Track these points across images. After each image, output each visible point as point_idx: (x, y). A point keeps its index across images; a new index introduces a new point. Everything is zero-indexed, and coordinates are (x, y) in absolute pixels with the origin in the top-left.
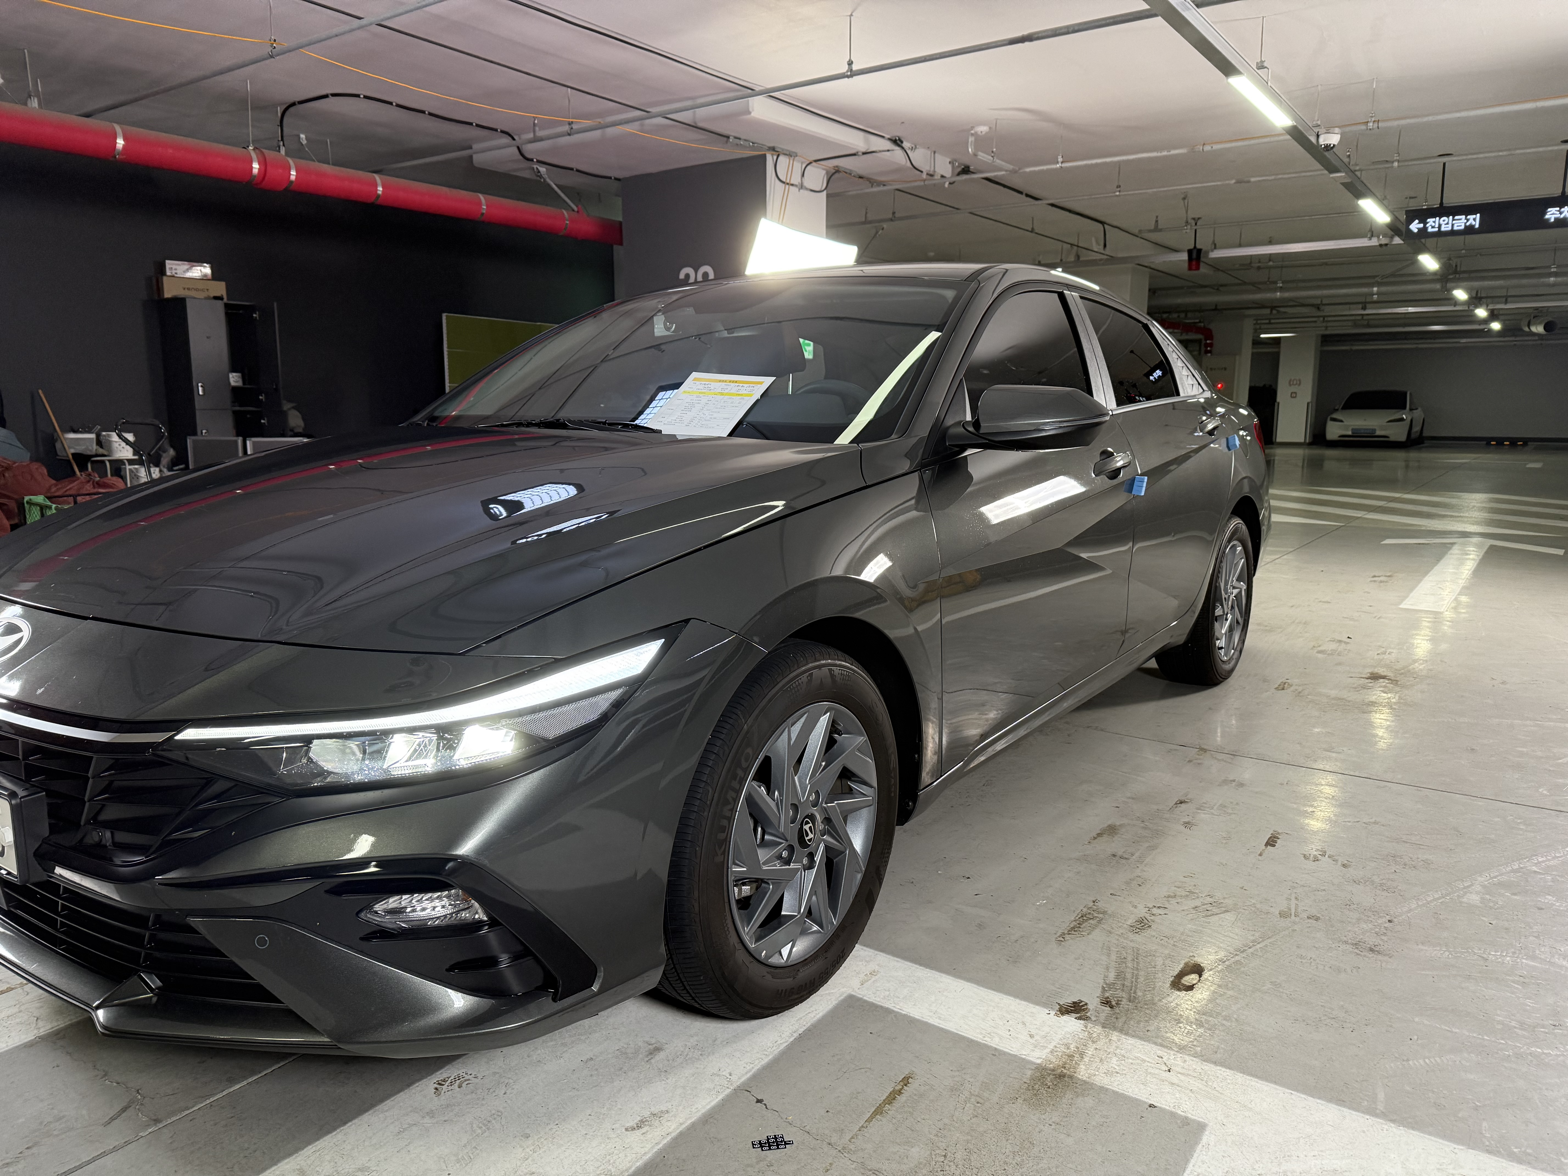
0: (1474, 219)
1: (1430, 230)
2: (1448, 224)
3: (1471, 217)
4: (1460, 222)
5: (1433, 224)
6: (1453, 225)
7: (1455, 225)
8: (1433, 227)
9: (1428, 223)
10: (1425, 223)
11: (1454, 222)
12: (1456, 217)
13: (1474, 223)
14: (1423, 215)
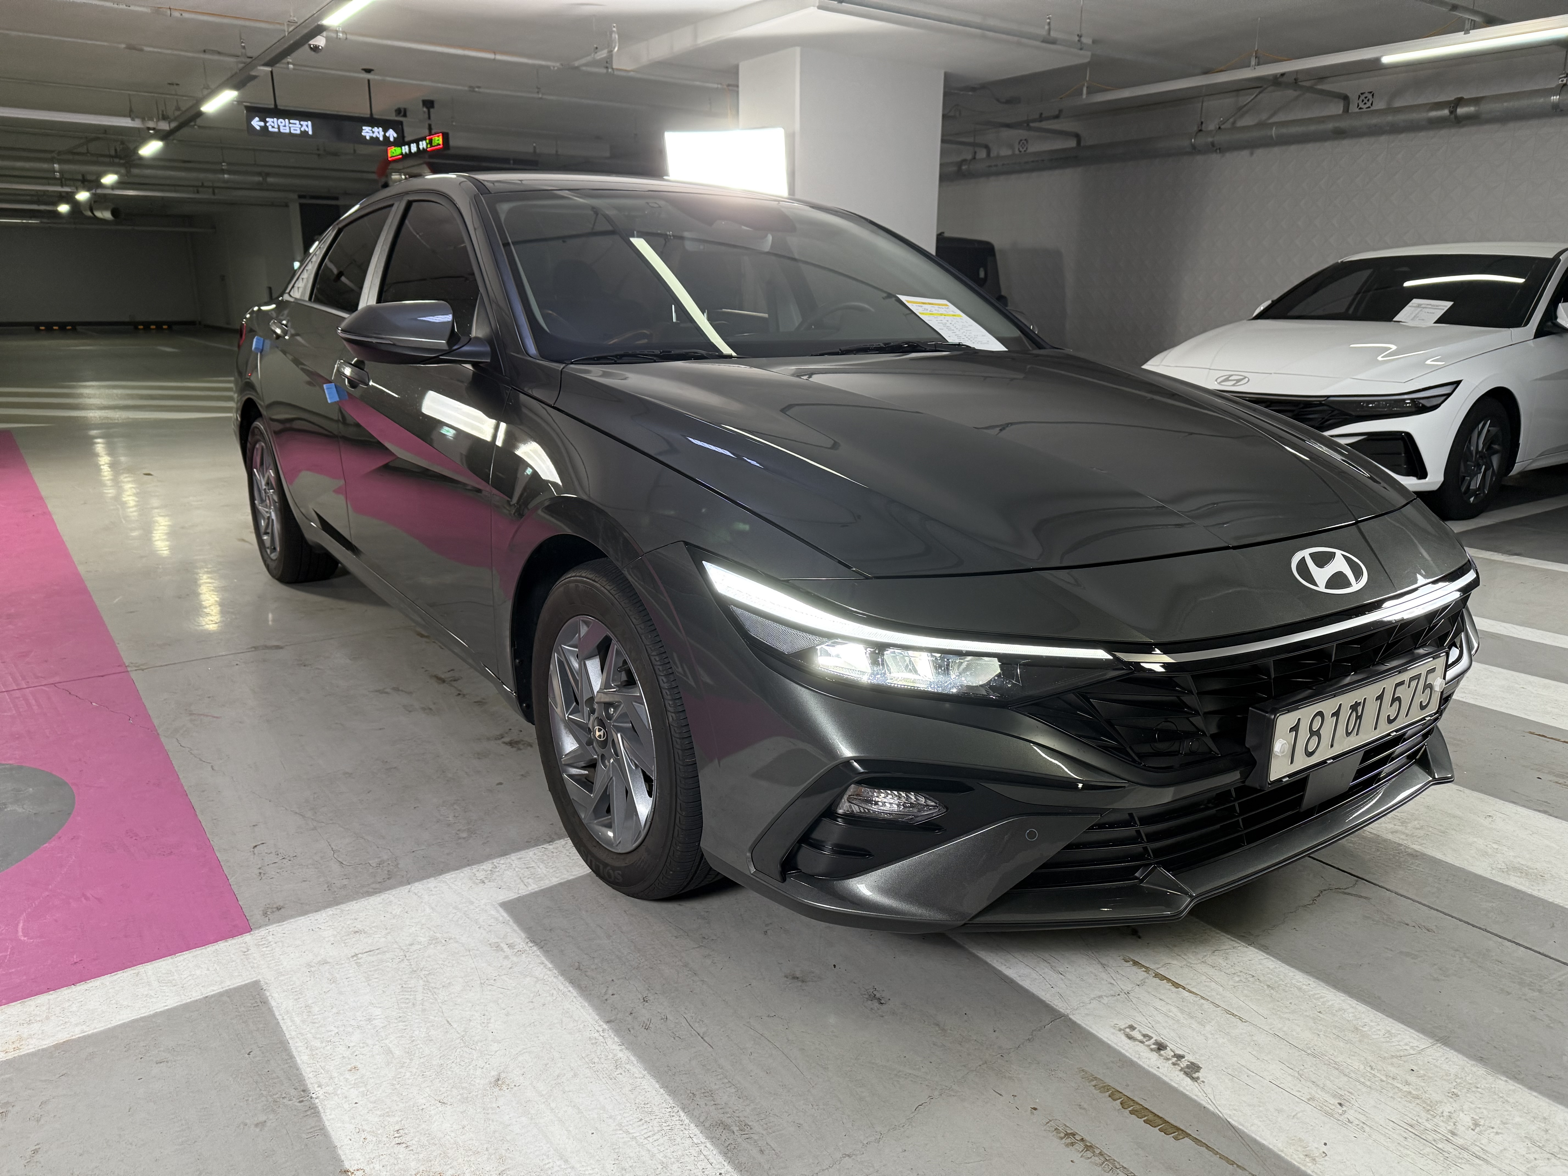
0: (307, 126)
1: (270, 129)
2: (285, 126)
3: (304, 123)
4: (296, 127)
5: (274, 124)
6: (290, 128)
7: (292, 129)
8: (273, 127)
9: (267, 122)
10: (266, 122)
11: (291, 125)
12: (291, 121)
13: (307, 129)
14: (264, 113)
